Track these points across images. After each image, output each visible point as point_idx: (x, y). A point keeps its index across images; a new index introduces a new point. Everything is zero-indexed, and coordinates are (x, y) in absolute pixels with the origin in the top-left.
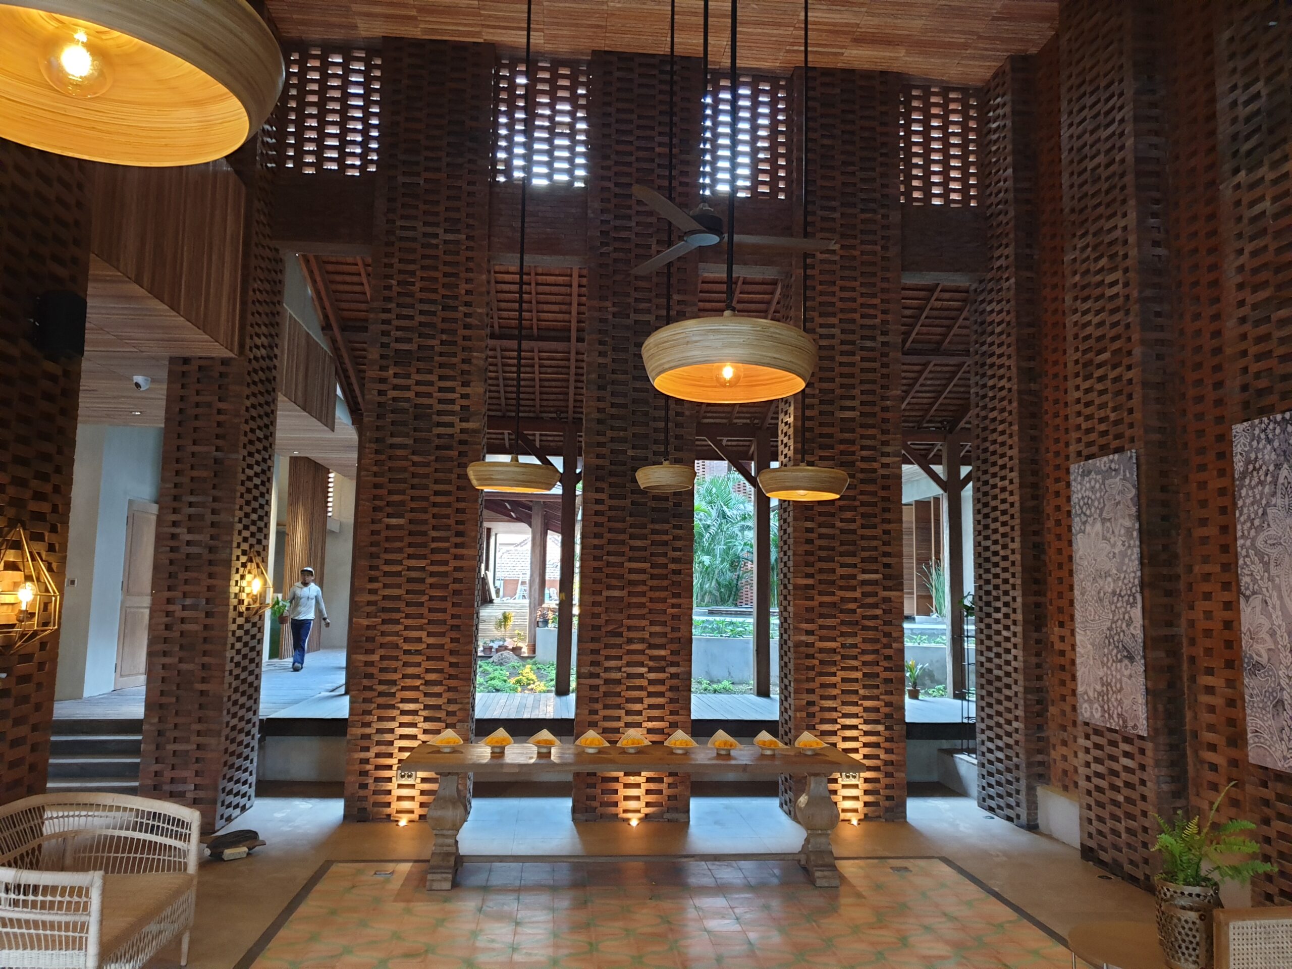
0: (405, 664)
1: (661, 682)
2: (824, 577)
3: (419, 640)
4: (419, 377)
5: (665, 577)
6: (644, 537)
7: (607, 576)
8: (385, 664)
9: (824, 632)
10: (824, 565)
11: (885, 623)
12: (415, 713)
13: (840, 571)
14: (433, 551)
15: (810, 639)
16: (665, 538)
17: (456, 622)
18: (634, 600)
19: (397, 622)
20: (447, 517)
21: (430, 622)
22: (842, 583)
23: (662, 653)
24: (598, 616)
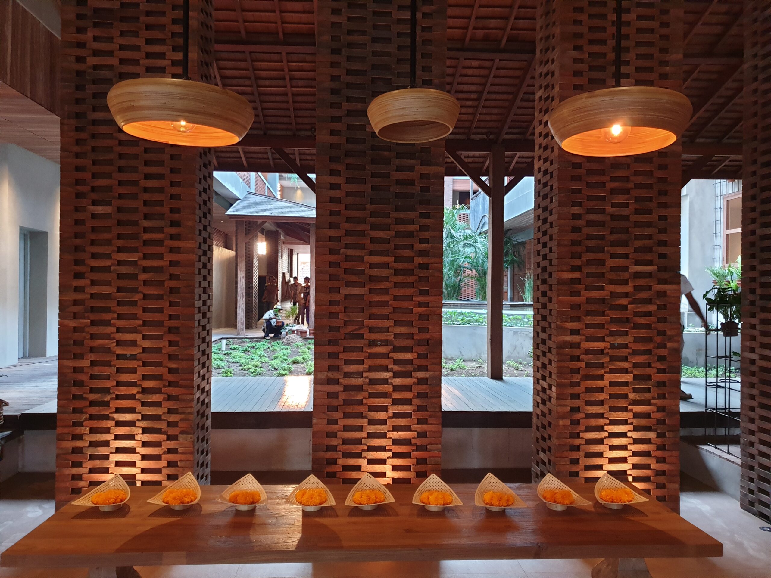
0: (119, 370)
1: (408, 388)
2: (592, 269)
3: (134, 343)
4: (123, 41)
5: (410, 272)
6: (387, 227)
7: (346, 271)
8: (96, 370)
9: (591, 331)
10: (591, 256)
11: (660, 320)
12: (131, 424)
13: (611, 263)
14: (146, 243)
15: (576, 339)
16: (411, 228)
17: (174, 323)
18: (376, 298)
19: (108, 323)
20: (160, 203)
21: (145, 323)
22: (613, 276)
23: (409, 356)
24: (336, 316)
